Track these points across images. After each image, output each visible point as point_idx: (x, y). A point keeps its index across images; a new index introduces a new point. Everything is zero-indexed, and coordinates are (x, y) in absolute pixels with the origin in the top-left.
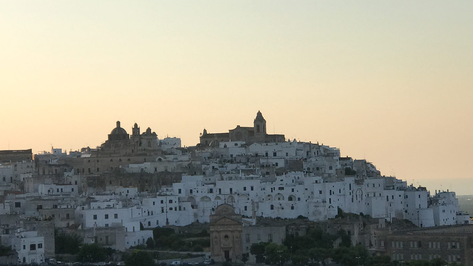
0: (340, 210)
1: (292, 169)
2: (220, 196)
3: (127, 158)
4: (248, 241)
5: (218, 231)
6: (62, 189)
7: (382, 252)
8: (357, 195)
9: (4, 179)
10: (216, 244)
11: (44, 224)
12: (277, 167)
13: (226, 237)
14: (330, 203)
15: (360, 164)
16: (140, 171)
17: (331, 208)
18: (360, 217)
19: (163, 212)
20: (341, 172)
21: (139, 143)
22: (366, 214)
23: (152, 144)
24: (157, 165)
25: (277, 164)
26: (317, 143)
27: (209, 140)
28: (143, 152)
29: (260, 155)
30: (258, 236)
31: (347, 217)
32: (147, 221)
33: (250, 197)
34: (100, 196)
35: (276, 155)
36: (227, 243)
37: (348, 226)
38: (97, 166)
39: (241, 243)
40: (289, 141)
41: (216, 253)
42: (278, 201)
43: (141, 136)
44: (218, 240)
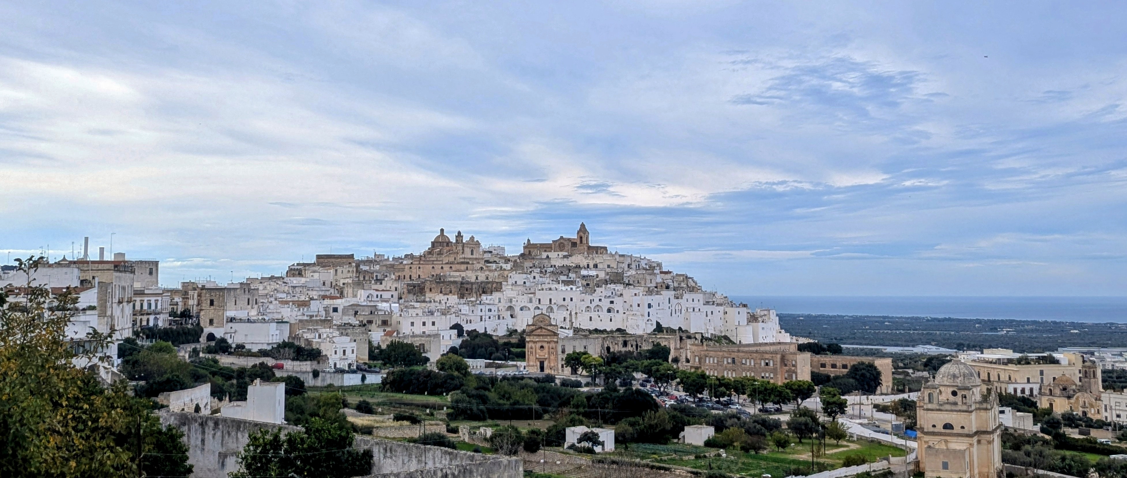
0: (658, 324)
1: (612, 282)
2: (539, 306)
3: (449, 266)
4: (563, 352)
5: (534, 342)
6: (381, 296)
7: (697, 368)
8: (676, 310)
9: (324, 284)
10: (531, 355)
11: (358, 330)
12: (598, 279)
13: (542, 347)
14: (649, 316)
15: (682, 278)
16: (460, 280)
17: (650, 322)
18: (677, 331)
19: (481, 320)
20: (662, 286)
21: (461, 251)
22: (683, 329)
23: (474, 252)
24: (479, 273)
25: (597, 276)
26: (638, 256)
27: (532, 250)
28: (466, 260)
29: (581, 266)
30: (574, 347)
31: (665, 331)
32: (465, 329)
33: (569, 308)
34: (419, 303)
35: (597, 267)
36: (542, 354)
37: (663, 340)
38: (418, 273)
39: (557, 354)
40: (611, 253)
41: (531, 363)
42: (597, 313)
43: (464, 244)
44: (534, 350)
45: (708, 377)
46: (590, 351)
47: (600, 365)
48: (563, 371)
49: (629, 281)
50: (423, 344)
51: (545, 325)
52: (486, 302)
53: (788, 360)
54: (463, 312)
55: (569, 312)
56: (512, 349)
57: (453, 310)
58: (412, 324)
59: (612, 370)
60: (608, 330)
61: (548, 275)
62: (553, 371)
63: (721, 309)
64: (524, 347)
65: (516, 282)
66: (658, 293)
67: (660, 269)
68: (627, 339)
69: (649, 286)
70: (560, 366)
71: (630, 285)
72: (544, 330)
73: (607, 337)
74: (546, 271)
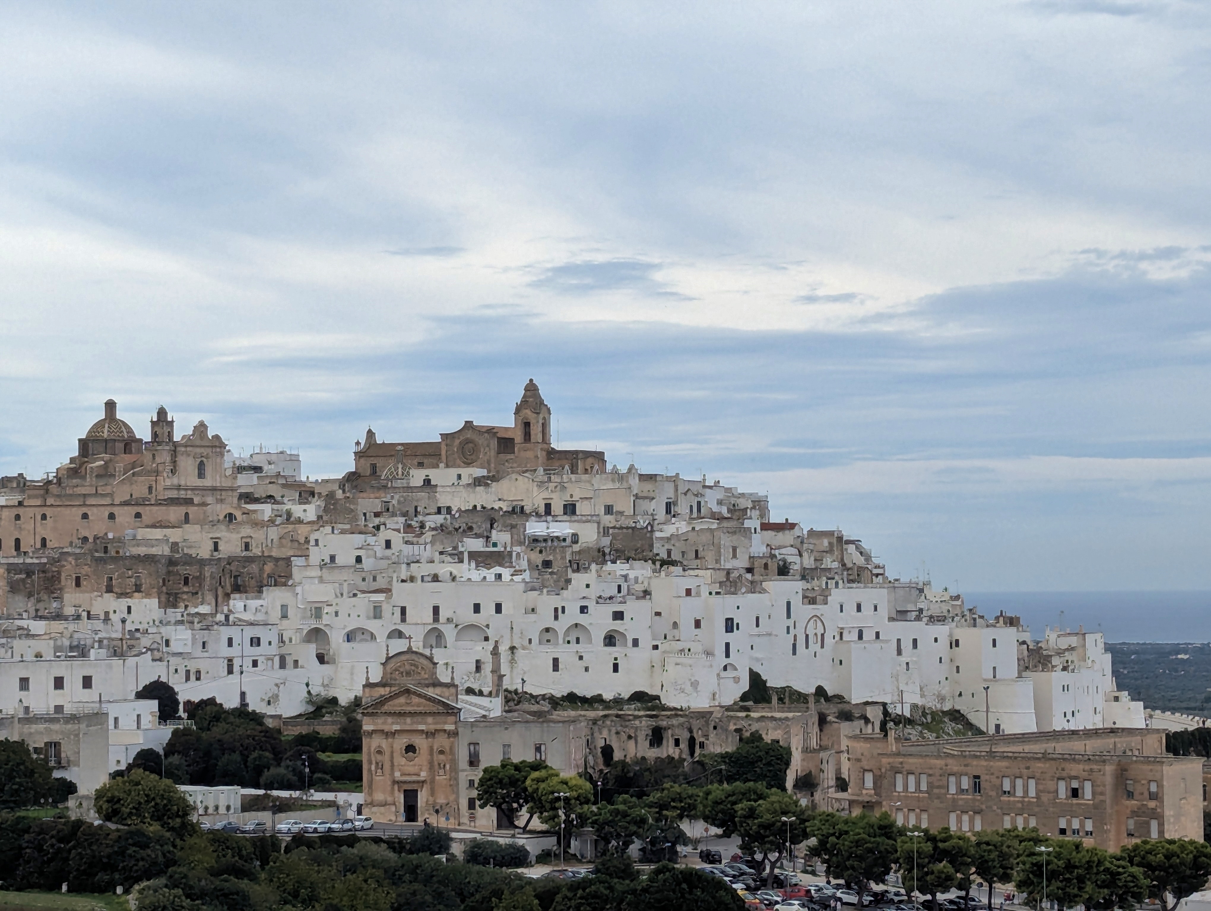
0: (756, 679)
1: (620, 554)
2: (402, 628)
3: (133, 509)
4: (473, 762)
5: (387, 732)
7: (868, 806)
8: (807, 636)
10: (379, 771)
12: (576, 548)
13: (410, 748)
14: (728, 655)
15: (826, 542)
16: (167, 551)
17: (730, 673)
18: (812, 700)
19: (230, 672)
20: (766, 566)
21: (169, 468)
22: (830, 693)
23: (209, 470)
24: (222, 532)
25: (575, 538)
26: (699, 478)
27: (379, 462)
28: (182, 494)
29: (528, 510)
30: (507, 746)
31: (775, 699)
32: (182, 698)
33: (490, 633)
34: (43, 623)
35: (574, 512)
36: (411, 769)
37: (771, 724)
38: (42, 532)
39: (455, 769)
40: (615, 471)
41: (379, 796)
42: (573, 646)
43: (176, 445)
44: (386, 758)
45: (902, 832)
46: (554, 761)
47: (583, 800)
48: (472, 818)
49: (669, 552)
50: (57, 745)
51: (419, 684)
52: (247, 617)
53: (1136, 781)
54: (175, 647)
55: (490, 646)
56: (322, 756)
57: (145, 641)
58: (24, 683)
59: (617, 812)
60: (608, 696)
61: (428, 536)
62: (443, 819)
63: (942, 631)
64: (358, 749)
65: (333, 558)
66: (754, 588)
67: (762, 516)
68: (664, 723)
69: (728, 566)
70: (464, 803)
71: (673, 563)
72: (416, 700)
73: (605, 716)
74: (422, 526)
